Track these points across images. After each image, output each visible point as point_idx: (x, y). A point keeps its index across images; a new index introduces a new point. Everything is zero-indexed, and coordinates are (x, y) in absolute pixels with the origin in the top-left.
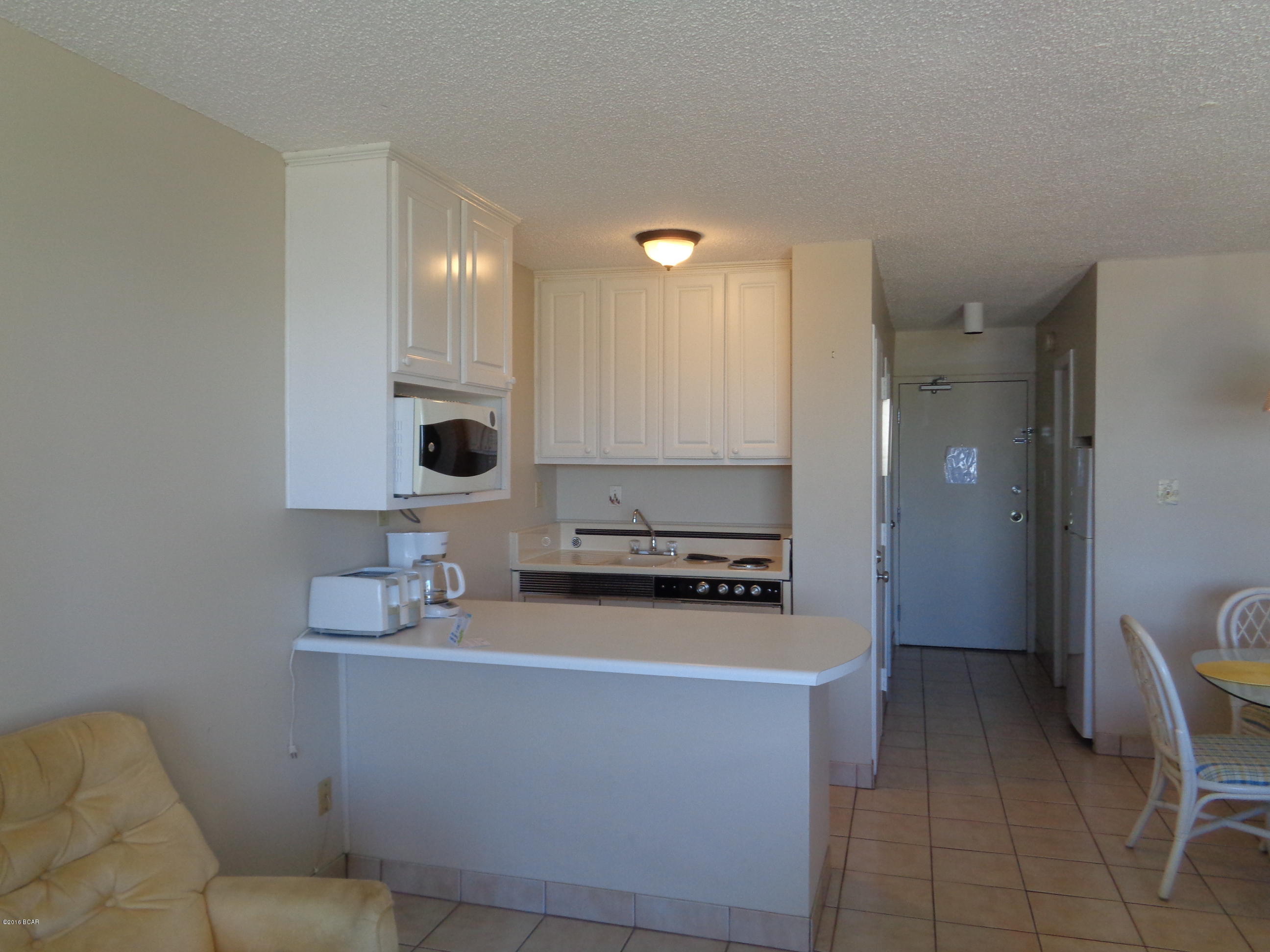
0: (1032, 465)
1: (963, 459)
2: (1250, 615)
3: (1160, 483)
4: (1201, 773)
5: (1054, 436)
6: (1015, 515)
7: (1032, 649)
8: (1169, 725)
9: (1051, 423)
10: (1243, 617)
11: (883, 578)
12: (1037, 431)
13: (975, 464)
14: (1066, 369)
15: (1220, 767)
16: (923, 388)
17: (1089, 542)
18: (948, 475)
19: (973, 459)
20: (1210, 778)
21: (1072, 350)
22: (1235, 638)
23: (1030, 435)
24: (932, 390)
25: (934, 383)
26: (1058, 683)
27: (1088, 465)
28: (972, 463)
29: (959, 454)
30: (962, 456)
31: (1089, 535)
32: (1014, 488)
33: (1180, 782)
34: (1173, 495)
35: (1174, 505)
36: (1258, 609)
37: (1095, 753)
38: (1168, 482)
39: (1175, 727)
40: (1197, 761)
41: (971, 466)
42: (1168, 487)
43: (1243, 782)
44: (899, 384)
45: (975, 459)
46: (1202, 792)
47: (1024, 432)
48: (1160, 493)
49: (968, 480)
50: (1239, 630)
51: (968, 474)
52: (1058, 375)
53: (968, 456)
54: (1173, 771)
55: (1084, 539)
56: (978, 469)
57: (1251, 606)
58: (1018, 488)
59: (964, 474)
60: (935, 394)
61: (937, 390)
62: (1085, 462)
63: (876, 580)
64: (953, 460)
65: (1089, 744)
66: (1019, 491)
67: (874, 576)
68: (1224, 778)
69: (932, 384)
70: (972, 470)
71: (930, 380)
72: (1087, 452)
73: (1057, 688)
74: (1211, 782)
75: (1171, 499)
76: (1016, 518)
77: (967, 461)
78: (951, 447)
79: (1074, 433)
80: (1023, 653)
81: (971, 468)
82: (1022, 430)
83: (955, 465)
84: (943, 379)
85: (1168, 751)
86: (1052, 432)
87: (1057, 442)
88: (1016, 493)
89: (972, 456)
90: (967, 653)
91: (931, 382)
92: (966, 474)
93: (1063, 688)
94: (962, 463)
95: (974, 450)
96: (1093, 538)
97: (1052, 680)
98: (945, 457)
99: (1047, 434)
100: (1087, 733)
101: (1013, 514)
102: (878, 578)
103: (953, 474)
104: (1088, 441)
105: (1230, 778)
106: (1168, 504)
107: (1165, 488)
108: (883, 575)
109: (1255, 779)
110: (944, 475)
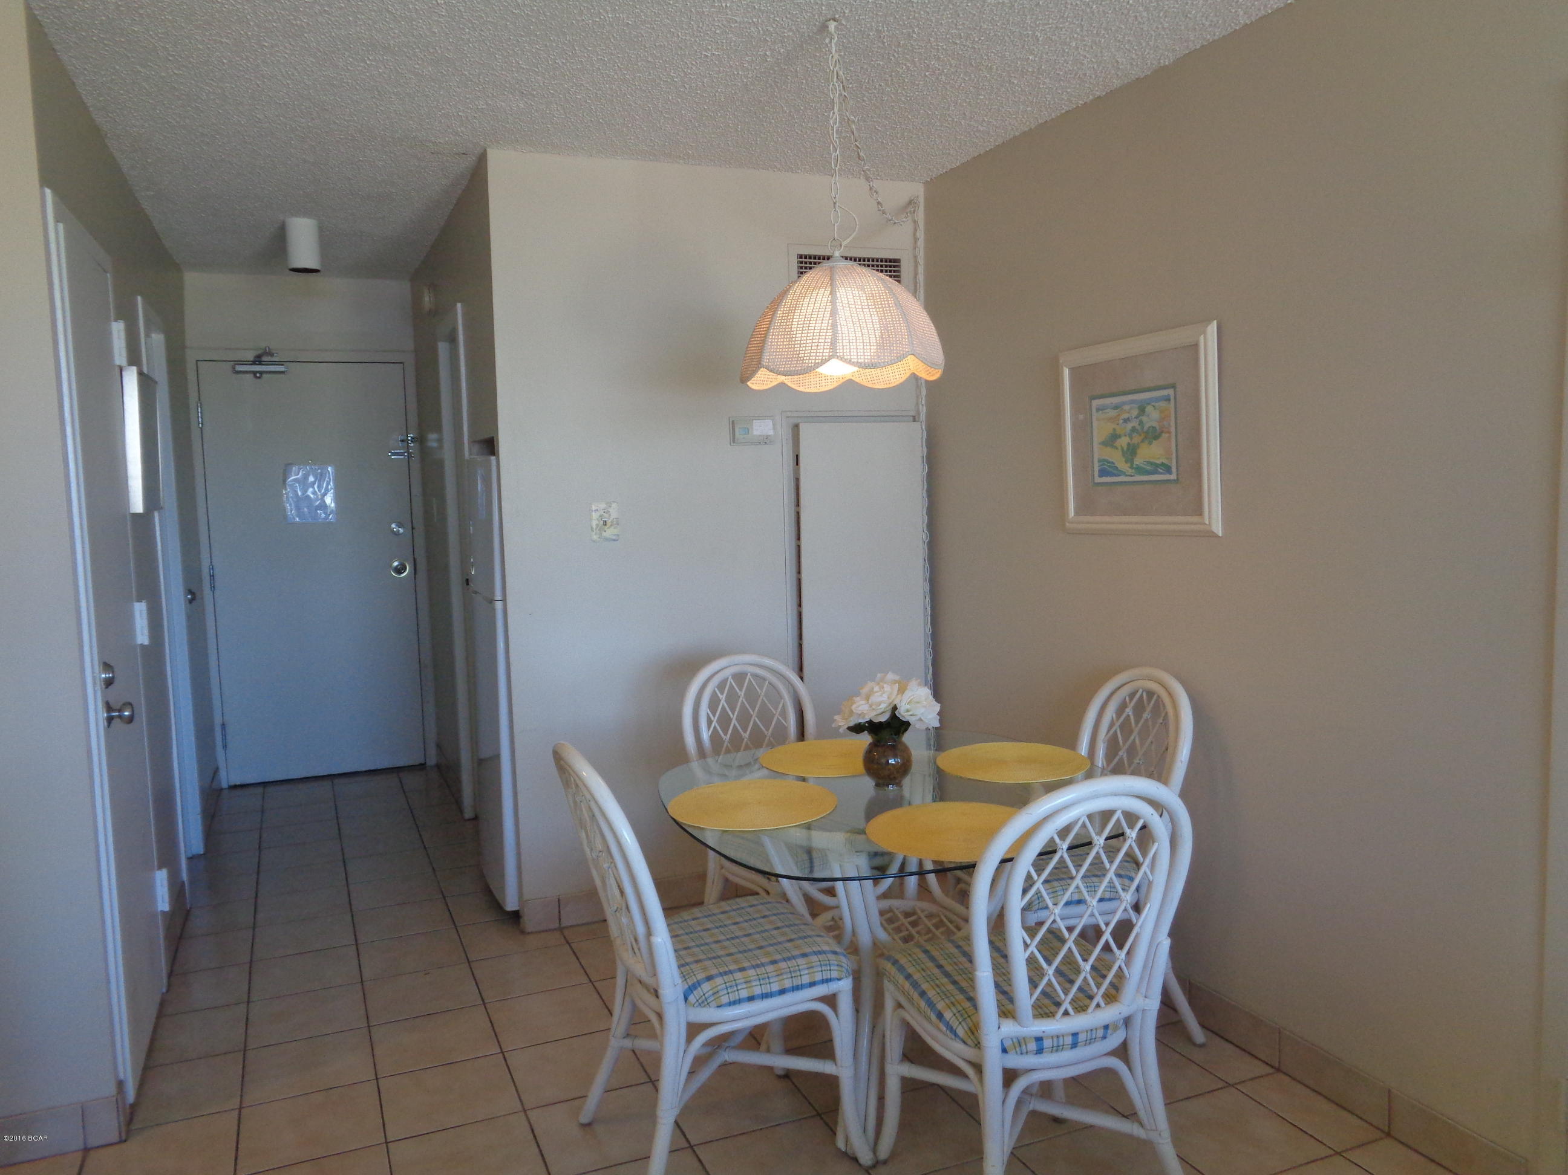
0: (417, 490)
1: (313, 483)
2: (723, 697)
3: (594, 508)
4: (692, 998)
5: (443, 444)
6: (398, 565)
7: (432, 761)
8: (640, 929)
9: (438, 428)
10: (713, 704)
11: (120, 717)
12: (421, 440)
13: (332, 491)
14: (452, 339)
15: (719, 981)
16: (239, 368)
17: (499, 605)
18: (290, 509)
19: (328, 484)
20: (703, 1003)
21: (459, 305)
22: (705, 735)
23: (412, 445)
24: (254, 373)
25: (258, 360)
26: (468, 814)
27: (491, 482)
28: (327, 490)
29: (306, 477)
30: (311, 479)
31: (498, 595)
32: (393, 526)
33: (660, 1016)
34: (611, 525)
35: (614, 540)
36: (731, 687)
37: (523, 932)
38: (603, 506)
39: (649, 933)
40: (684, 977)
41: (325, 494)
42: (605, 514)
43: (751, 999)
44: (197, 361)
45: (331, 483)
46: (694, 1029)
47: (402, 441)
48: (594, 523)
49: (323, 516)
50: (710, 722)
51: (323, 506)
52: (443, 348)
53: (320, 478)
54: (650, 999)
55: (491, 601)
56: (337, 499)
57: (721, 686)
58: (400, 525)
59: (317, 506)
60: (258, 380)
61: (261, 373)
62: (487, 480)
63: (102, 724)
64: (297, 485)
65: (515, 917)
66: (401, 530)
67: (97, 715)
68: (725, 999)
69: (254, 363)
70: (329, 500)
71: (250, 356)
72: (489, 462)
73: (469, 820)
74: (705, 1009)
75: (609, 532)
76: (399, 570)
77: (320, 487)
78: (291, 464)
79: (470, 436)
80: (422, 766)
81: (325, 497)
82: (400, 437)
83: (300, 493)
84: (272, 355)
85: (640, 970)
86: (440, 440)
87: (448, 456)
88: (397, 534)
89: (327, 479)
90: (336, 781)
91: (252, 359)
92: (318, 508)
93: (476, 818)
94: (311, 490)
95: (330, 469)
96: (504, 600)
97: (461, 811)
98: (284, 481)
99: (435, 445)
100: (511, 904)
101: (396, 564)
102: (110, 720)
103: (298, 508)
104: (490, 446)
105: (733, 997)
106: (607, 539)
107: (601, 516)
108: (119, 711)
109: (766, 989)
110: (285, 509)
